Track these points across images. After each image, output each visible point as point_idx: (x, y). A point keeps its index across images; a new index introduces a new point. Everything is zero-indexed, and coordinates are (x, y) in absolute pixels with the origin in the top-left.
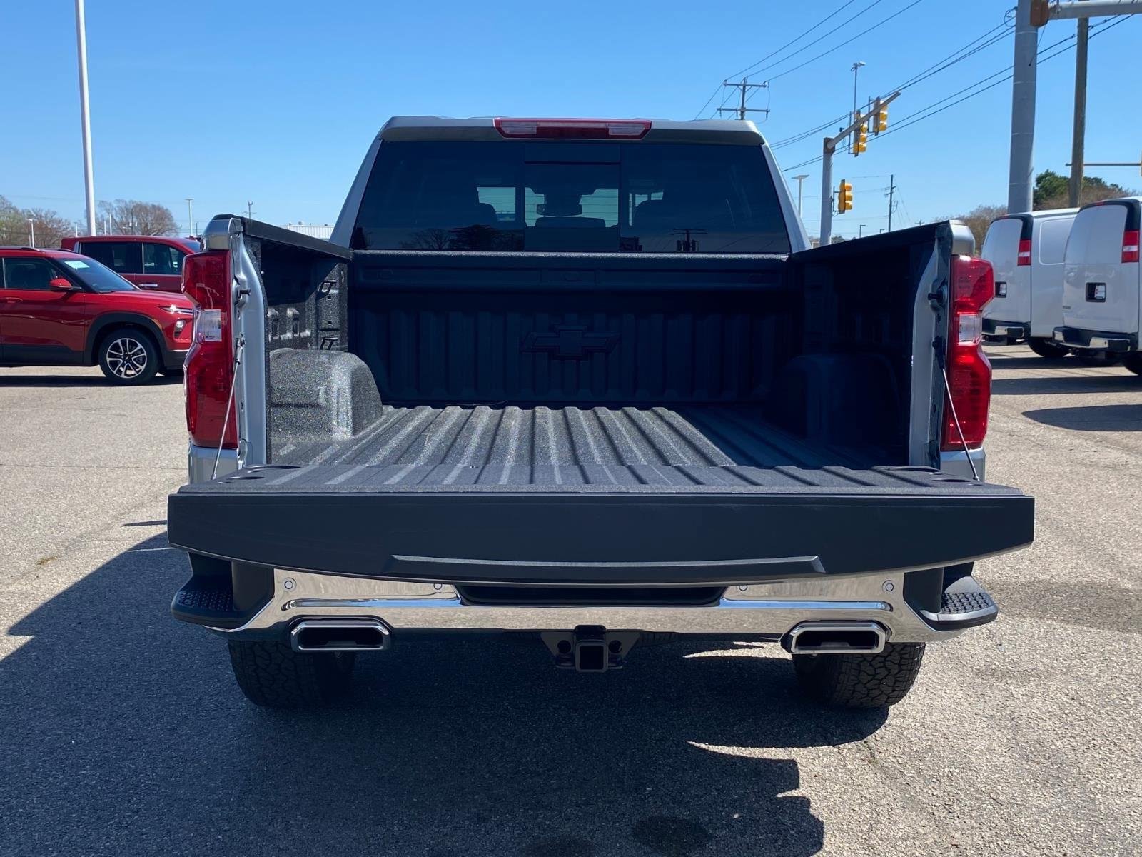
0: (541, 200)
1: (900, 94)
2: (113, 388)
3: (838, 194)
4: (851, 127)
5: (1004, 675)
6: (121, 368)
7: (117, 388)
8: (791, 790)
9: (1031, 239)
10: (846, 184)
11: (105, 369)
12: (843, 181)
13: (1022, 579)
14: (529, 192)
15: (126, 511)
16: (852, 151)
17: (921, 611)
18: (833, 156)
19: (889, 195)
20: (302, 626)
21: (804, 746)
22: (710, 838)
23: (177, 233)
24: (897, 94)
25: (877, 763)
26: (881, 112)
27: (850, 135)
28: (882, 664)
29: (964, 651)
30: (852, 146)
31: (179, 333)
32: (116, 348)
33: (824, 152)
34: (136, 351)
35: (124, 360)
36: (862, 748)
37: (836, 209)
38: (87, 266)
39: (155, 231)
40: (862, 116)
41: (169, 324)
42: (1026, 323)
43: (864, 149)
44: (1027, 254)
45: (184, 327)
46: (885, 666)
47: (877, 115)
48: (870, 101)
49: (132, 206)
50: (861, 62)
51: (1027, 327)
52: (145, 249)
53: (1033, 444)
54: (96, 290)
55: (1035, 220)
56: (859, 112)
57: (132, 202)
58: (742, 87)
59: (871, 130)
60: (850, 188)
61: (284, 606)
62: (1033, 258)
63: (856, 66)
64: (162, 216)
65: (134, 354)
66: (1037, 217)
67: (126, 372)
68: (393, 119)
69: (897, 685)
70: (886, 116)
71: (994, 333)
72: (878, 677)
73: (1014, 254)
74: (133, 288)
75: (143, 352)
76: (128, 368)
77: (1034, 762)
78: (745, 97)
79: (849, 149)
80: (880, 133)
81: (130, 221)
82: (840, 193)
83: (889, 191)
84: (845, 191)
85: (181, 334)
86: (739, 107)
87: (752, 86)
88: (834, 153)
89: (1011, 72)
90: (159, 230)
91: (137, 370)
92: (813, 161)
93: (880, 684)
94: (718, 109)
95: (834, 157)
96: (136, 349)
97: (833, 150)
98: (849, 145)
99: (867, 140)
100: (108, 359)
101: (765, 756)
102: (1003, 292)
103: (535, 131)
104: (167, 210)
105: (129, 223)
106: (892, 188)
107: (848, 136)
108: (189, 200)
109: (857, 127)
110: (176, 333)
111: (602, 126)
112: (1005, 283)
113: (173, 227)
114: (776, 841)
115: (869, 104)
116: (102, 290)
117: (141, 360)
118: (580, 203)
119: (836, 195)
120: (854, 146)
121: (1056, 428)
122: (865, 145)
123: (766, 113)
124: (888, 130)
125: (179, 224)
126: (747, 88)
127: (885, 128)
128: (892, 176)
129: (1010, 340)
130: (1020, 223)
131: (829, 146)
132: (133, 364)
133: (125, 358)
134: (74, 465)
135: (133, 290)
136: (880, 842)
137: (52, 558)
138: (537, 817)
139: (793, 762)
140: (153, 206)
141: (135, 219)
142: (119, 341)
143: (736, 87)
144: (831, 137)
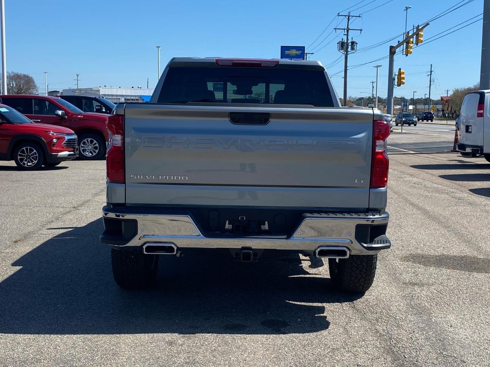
0: (235, 88)
1: (429, 24)
2: (21, 172)
3: (397, 76)
4: (404, 40)
5: (415, 284)
6: (25, 162)
7: (23, 172)
8: (321, 314)
9: (484, 104)
10: (402, 71)
11: (17, 162)
12: (400, 69)
13: (437, 254)
14: (229, 84)
15: (46, 223)
16: (404, 53)
17: (361, 243)
18: (394, 55)
19: (430, 76)
20: (146, 245)
21: (329, 303)
22: (288, 325)
23: (37, 91)
24: (428, 24)
25: (355, 308)
26: (420, 33)
27: (403, 45)
28: (359, 273)
29: (402, 277)
30: (404, 51)
31: (54, 145)
32: (23, 151)
33: (390, 54)
34: (33, 154)
35: (26, 157)
36: (351, 304)
37: (396, 84)
38: (9, 111)
39: (25, 89)
40: (410, 35)
41: (49, 140)
42: (481, 146)
43: (411, 53)
44: (482, 111)
45: (57, 141)
46: (360, 274)
47: (417, 35)
48: (414, 27)
49: (12, 75)
50: (410, 6)
51: (481, 148)
52: (34, 102)
53: (468, 203)
54: (13, 123)
55: (486, 94)
56: (408, 32)
57: (12, 72)
58: (347, 17)
59: (414, 42)
60: (403, 73)
61: (140, 238)
62: (485, 113)
63: (407, 8)
64: (28, 81)
65: (32, 155)
66: (487, 93)
67: (27, 164)
68: (174, 58)
69: (365, 282)
70: (422, 35)
71: (465, 151)
72: (358, 278)
73: (475, 111)
74: (30, 122)
75: (36, 154)
76: (29, 162)
77: (414, 308)
78: (349, 22)
79: (403, 52)
80: (419, 44)
81: (11, 83)
82: (398, 75)
83: (430, 73)
84: (400, 74)
85: (55, 145)
86: (346, 28)
87: (353, 16)
88: (395, 54)
89: (482, 16)
90: (27, 88)
91: (33, 163)
92: (383, 58)
93: (359, 281)
94: (334, 29)
95: (395, 57)
96: (33, 153)
97: (395, 53)
98: (403, 50)
99: (413, 48)
100: (19, 157)
101: (313, 305)
102: (470, 130)
103: (232, 64)
104: (32, 77)
105: (10, 85)
106: (431, 72)
107: (402, 45)
108: (45, 73)
109: (407, 41)
110: (53, 145)
111: (259, 62)
112: (471, 126)
113: (35, 87)
114: (312, 326)
115: (413, 29)
116: (16, 123)
117: (35, 158)
118: (252, 90)
119: (396, 76)
120: (406, 51)
121: (482, 196)
122: (411, 50)
123: (360, 31)
124: (423, 43)
125: (38, 86)
126: (350, 17)
127: (422, 41)
128: (431, 65)
129: (473, 155)
130: (479, 96)
131: (393, 50)
132: (31, 160)
133: (27, 157)
134: (15, 205)
135: (31, 123)
136: (349, 328)
137: (20, 241)
138: (227, 319)
139: (324, 307)
140: (24, 75)
141: (14, 82)
142: (24, 148)
143: (345, 17)
144: (394, 46)
